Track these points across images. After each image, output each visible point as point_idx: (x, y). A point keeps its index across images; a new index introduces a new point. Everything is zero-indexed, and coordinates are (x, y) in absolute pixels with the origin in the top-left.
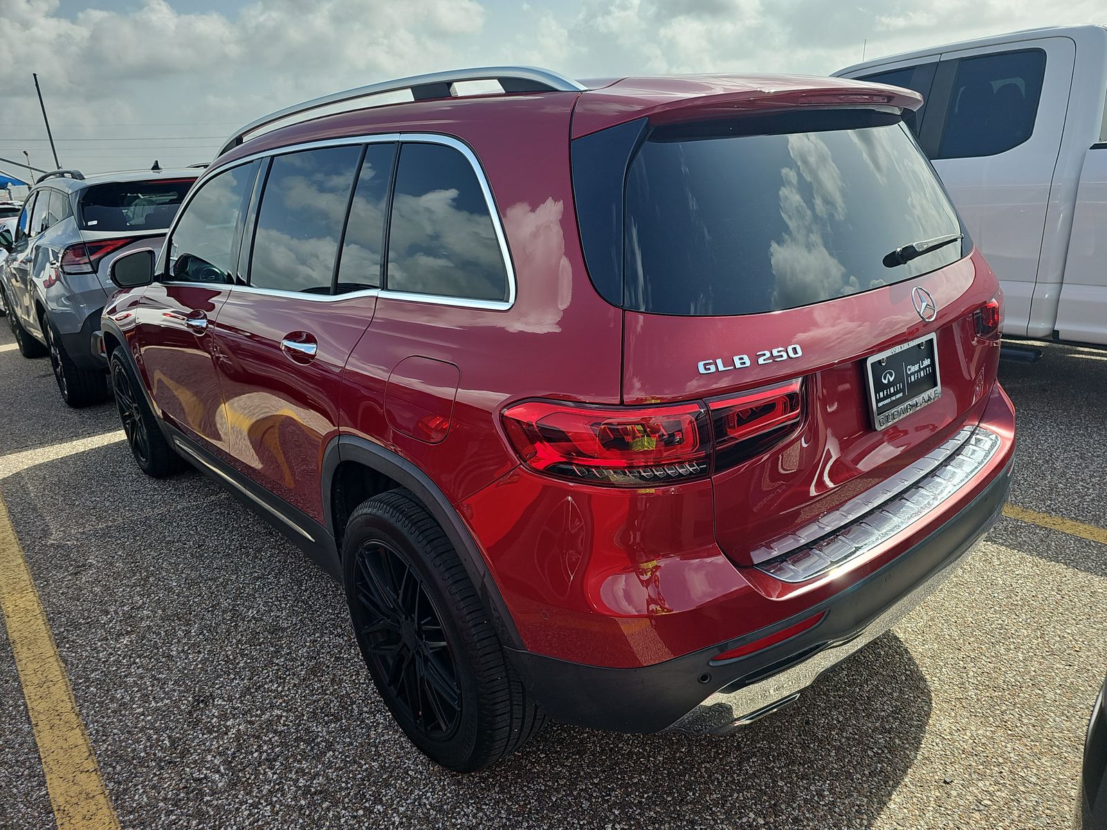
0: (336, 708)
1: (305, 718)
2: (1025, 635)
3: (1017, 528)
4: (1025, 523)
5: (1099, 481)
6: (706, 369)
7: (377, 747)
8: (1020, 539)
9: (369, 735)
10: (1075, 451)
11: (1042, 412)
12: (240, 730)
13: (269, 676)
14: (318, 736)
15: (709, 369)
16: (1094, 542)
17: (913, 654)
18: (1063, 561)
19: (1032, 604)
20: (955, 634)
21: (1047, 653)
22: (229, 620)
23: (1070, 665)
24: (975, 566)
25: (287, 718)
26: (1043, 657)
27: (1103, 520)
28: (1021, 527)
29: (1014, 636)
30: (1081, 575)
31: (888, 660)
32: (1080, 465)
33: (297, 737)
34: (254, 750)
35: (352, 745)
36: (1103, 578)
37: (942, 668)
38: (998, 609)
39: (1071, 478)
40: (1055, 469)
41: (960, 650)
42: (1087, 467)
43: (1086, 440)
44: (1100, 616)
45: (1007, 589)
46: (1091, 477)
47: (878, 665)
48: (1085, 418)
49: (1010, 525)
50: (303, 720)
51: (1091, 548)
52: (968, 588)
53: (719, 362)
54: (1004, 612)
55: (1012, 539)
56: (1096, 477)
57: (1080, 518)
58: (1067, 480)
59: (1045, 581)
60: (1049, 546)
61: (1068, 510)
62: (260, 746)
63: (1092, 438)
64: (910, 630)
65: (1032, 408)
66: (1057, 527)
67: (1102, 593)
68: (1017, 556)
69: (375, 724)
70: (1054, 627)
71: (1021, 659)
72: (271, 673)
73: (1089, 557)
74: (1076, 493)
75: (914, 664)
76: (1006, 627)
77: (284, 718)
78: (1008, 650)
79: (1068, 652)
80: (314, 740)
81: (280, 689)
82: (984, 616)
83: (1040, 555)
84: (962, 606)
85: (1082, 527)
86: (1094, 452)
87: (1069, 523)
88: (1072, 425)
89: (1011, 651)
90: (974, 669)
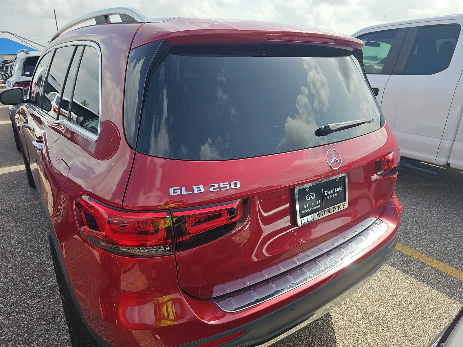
0: (50, 317)
1: (34, 321)
2: (395, 322)
3: (409, 261)
4: (414, 258)
5: (457, 240)
6: (174, 192)
7: (58, 342)
8: (408, 267)
9: (58, 335)
10: (449, 222)
11: (440, 200)
12: (2, 322)
13: (29, 295)
14: (35, 331)
15: (176, 192)
16: (445, 273)
17: (335, 325)
18: (426, 282)
19: (404, 305)
20: (359, 317)
21: (403, 335)
22: (27, 263)
23: (413, 344)
24: (381, 279)
25: (26, 319)
26: (400, 337)
27: (453, 262)
28: (411, 261)
29: (389, 322)
30: (433, 291)
31: (321, 328)
32: (450, 230)
33: (26, 331)
34: (3, 334)
35: (48, 339)
36: (444, 295)
37: (346, 336)
38: (385, 305)
39: (443, 237)
40: (437, 231)
41: (359, 327)
42: (453, 232)
43: (456, 217)
44: (437, 316)
45: (394, 294)
46: (454, 237)
47: (315, 330)
48: (459, 205)
49: (406, 259)
50: (33, 321)
51: (443, 276)
52: (374, 291)
53: (184, 189)
54: (388, 308)
55: (404, 267)
56: (456, 238)
57: (442, 259)
58: (441, 238)
59: (414, 292)
60: (422, 273)
61: (437, 254)
62: (7, 333)
63: (460, 216)
64: (338, 312)
65: (435, 197)
66: (429, 263)
67: (441, 303)
68: (404, 276)
69: (63, 329)
70: (411, 320)
71: (389, 336)
72: (31, 294)
73: (440, 281)
74: (444, 245)
75: (334, 332)
76: (387, 316)
77: (24, 319)
78: (383, 330)
79: (414, 336)
80: (32, 333)
81: (30, 303)
82: (377, 308)
83: (416, 277)
84: (368, 301)
85: (441, 264)
86: (459, 224)
87: (435, 261)
88: (452, 208)
89: (385, 331)
90: (363, 339)
